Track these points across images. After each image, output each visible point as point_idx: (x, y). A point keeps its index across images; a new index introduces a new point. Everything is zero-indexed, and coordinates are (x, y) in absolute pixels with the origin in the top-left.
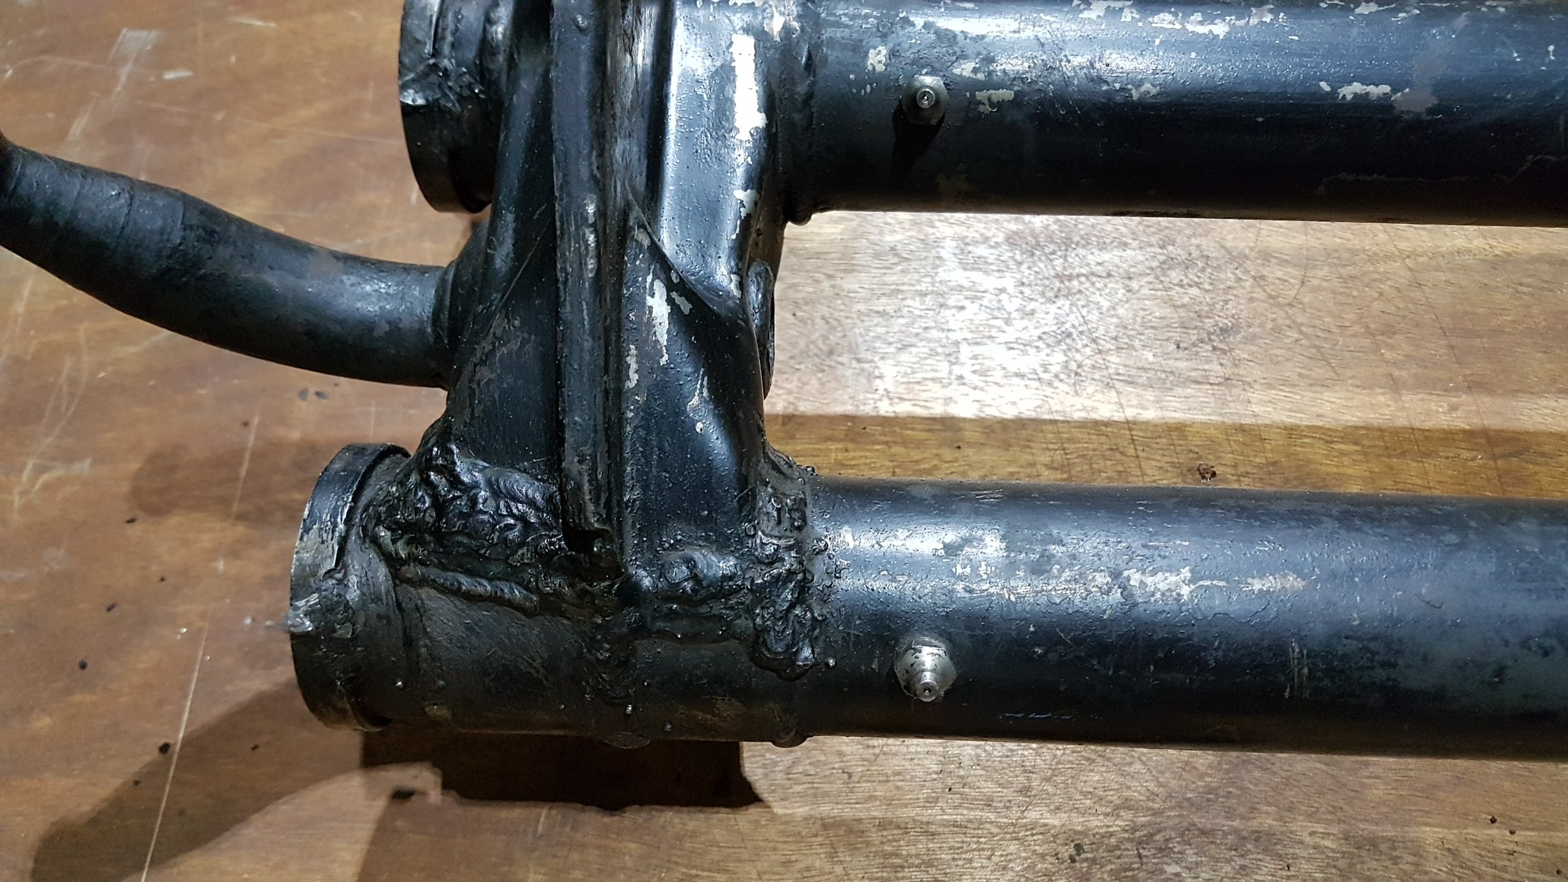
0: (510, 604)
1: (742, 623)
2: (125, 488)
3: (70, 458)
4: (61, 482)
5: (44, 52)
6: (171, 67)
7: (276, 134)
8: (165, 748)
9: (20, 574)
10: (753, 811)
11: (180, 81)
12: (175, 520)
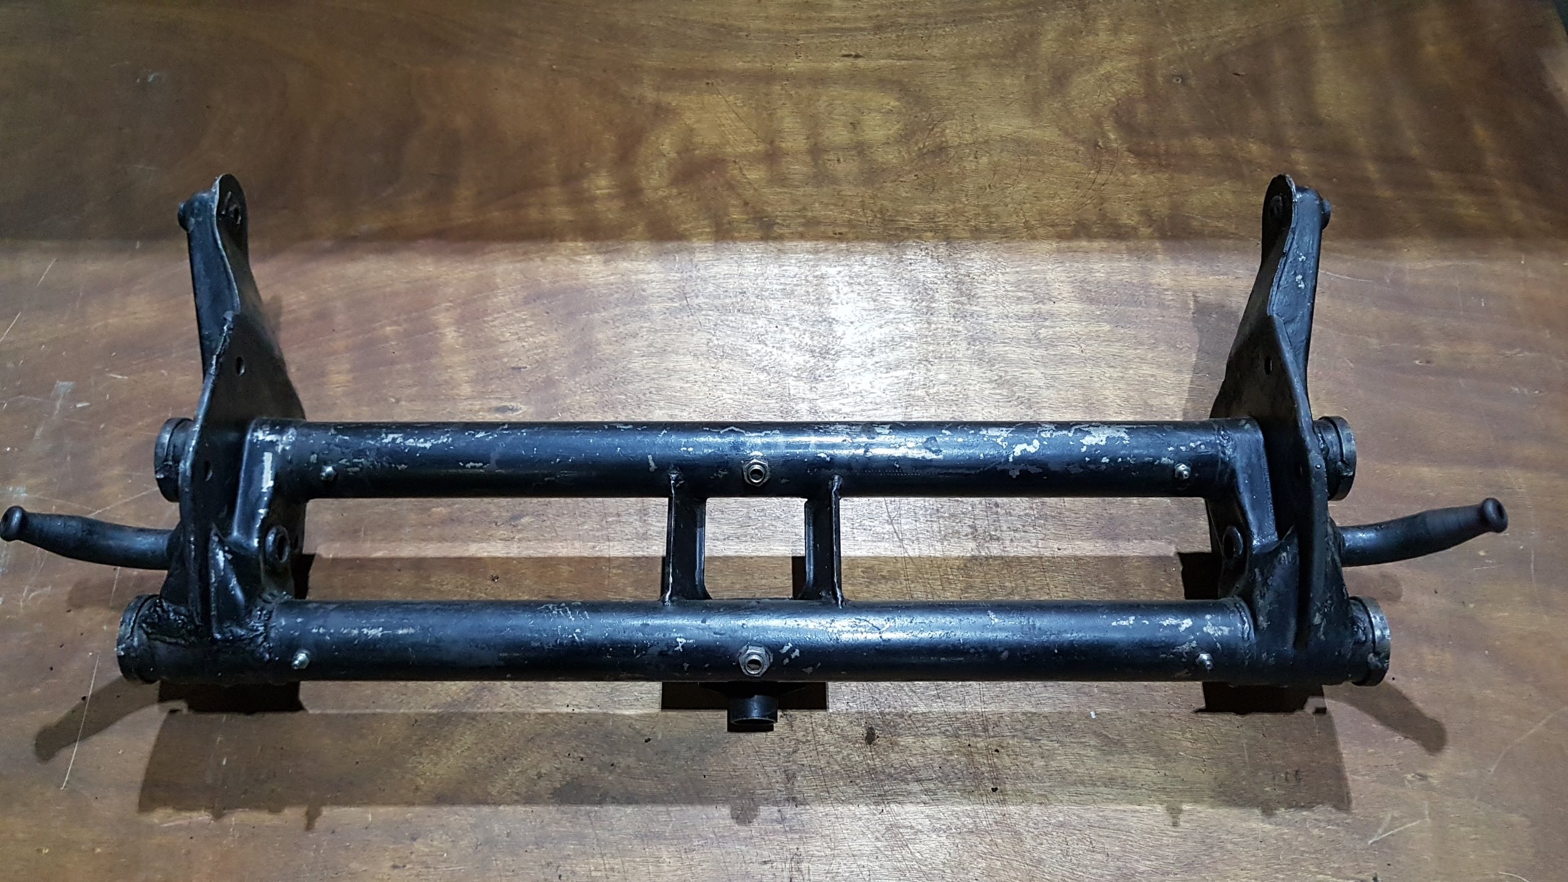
0: (181, 645)
1: (248, 648)
2: (65, 598)
3: (43, 586)
4: (39, 596)
5: (20, 394)
6: (79, 401)
7: (126, 435)
8: (84, 698)
9: (24, 634)
10: (301, 712)
11: (83, 408)
12: (86, 610)
